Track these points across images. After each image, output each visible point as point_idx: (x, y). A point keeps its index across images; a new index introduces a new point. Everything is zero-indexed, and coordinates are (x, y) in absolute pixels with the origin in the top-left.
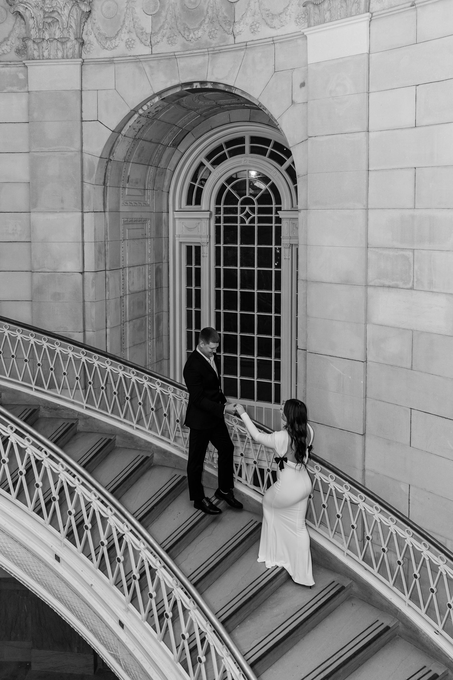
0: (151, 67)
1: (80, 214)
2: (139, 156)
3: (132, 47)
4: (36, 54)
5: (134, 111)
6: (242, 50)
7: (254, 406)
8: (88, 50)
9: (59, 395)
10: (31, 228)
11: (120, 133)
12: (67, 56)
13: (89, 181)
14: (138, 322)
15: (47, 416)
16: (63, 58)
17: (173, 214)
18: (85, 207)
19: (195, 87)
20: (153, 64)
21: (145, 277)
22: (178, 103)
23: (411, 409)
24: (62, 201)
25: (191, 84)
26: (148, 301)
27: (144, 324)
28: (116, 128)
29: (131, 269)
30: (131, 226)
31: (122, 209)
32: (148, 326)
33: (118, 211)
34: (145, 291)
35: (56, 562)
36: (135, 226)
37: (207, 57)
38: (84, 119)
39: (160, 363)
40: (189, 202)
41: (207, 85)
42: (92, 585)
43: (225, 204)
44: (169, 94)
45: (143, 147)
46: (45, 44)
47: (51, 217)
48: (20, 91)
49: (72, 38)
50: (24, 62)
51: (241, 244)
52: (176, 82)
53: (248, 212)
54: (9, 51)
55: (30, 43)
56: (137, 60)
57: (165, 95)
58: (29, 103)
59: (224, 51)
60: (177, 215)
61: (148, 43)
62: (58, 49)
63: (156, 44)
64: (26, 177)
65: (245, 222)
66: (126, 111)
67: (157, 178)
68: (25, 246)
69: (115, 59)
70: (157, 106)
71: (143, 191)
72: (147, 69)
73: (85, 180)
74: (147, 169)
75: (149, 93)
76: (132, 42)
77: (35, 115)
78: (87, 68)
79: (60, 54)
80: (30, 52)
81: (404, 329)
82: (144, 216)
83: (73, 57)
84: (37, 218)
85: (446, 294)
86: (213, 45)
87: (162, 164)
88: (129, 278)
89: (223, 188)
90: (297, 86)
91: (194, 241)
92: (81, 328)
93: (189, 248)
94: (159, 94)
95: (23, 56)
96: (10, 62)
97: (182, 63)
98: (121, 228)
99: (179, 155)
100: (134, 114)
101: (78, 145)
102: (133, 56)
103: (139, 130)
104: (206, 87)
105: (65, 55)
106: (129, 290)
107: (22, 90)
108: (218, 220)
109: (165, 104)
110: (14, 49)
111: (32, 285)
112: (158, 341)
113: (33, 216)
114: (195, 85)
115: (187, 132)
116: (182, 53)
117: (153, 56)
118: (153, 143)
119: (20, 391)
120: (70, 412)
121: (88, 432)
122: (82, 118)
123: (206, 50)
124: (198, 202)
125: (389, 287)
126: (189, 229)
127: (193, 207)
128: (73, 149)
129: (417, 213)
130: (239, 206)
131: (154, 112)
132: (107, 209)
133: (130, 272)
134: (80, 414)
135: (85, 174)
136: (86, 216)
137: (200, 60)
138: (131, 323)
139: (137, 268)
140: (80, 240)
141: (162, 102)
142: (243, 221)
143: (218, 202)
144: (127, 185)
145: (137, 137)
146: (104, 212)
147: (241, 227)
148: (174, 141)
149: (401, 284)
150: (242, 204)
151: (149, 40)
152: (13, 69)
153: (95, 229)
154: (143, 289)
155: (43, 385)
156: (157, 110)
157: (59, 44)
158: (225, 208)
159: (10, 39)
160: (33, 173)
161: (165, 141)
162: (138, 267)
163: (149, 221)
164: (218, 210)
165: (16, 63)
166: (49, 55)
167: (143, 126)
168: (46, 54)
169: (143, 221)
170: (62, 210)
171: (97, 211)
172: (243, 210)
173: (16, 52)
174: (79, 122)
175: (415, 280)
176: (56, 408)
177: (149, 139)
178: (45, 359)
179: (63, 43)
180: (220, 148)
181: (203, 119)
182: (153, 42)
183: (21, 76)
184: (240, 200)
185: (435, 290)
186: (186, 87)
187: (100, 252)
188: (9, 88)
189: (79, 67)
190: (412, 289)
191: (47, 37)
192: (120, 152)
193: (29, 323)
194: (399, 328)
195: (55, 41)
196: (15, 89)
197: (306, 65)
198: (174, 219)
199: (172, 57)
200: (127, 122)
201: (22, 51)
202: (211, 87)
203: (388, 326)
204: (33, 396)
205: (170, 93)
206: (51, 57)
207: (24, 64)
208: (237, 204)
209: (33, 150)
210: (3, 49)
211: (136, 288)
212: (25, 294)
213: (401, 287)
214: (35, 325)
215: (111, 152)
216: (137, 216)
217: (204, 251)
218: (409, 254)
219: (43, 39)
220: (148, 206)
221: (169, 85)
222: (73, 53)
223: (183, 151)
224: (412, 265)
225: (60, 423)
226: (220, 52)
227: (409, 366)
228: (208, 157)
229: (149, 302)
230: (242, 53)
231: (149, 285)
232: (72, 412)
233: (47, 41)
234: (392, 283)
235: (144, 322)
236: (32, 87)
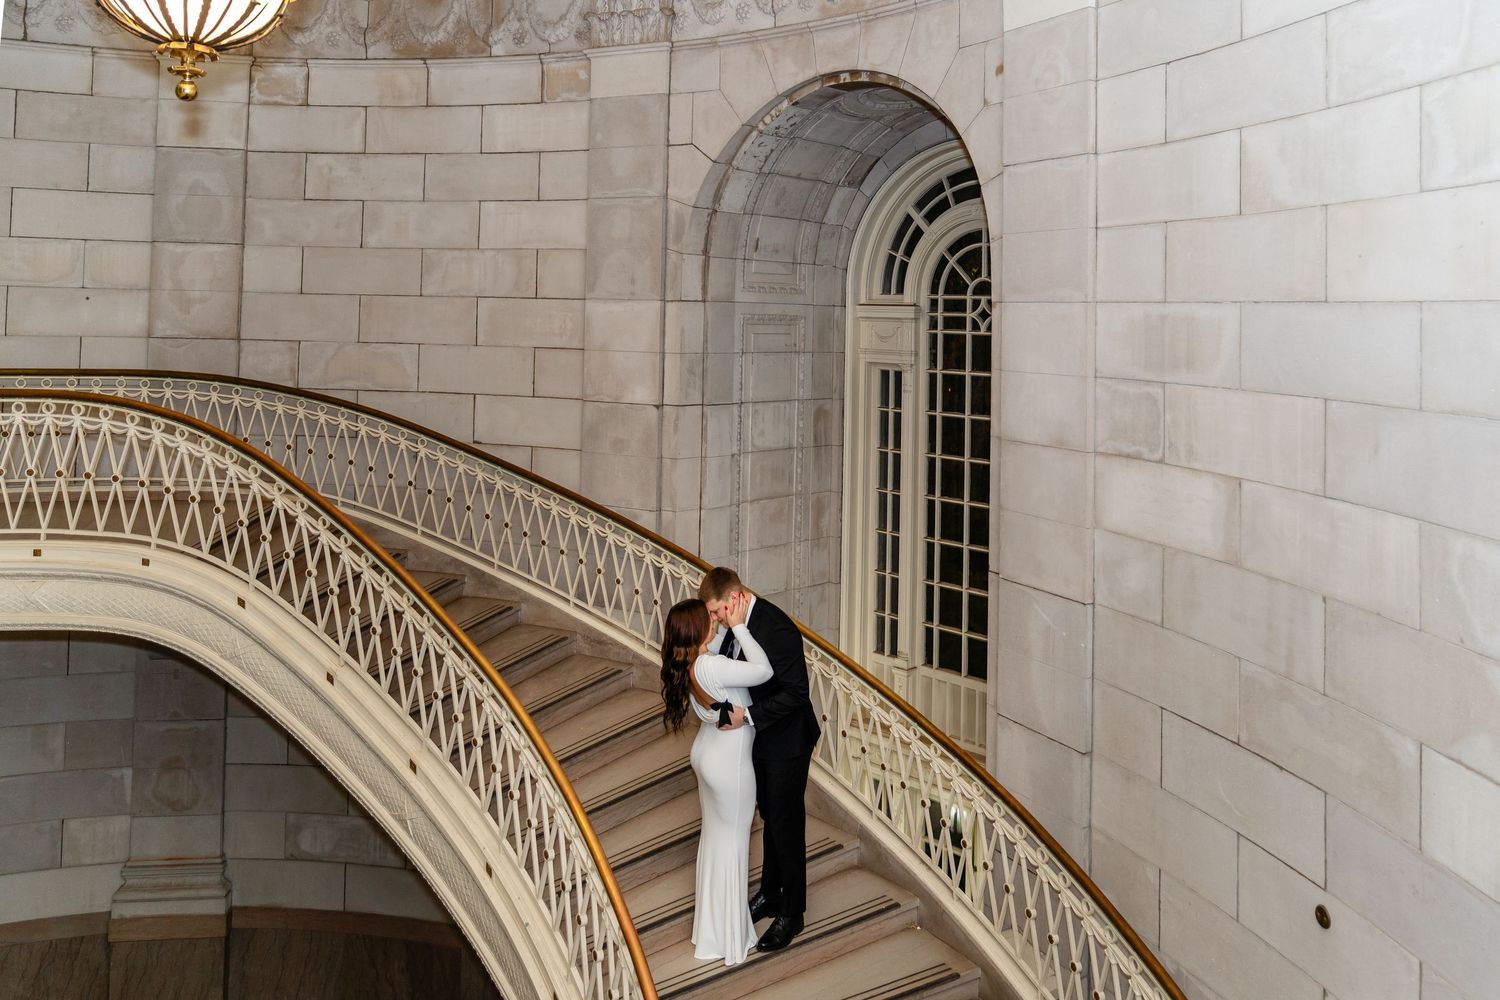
0: (774, 50)
1: (658, 304)
2: (777, 204)
3: (746, 17)
4: (603, 37)
5: (750, 127)
6: (910, 12)
7: (960, 686)
8: (680, 26)
9: (608, 619)
10: (585, 327)
11: (731, 164)
12: (648, 39)
13: (675, 248)
14: (773, 505)
15: (587, 653)
16: (642, 42)
17: (855, 310)
18: (668, 292)
19: (842, 81)
20: (776, 44)
21: (789, 423)
22: (834, 108)
23: (1162, 708)
24: (633, 281)
25: (835, 75)
26: (796, 469)
27: (786, 511)
28: (719, 156)
29: (759, 407)
30: (761, 329)
31: (739, 296)
32: (796, 515)
33: (730, 300)
34: (790, 448)
35: (486, 876)
36: (771, 329)
37: (858, 27)
38: (671, 143)
39: (819, 588)
40: (886, 290)
41: (860, 76)
42: (527, 924)
43: (946, 292)
44: (804, 95)
45: (784, 188)
46: (615, 21)
47: (617, 308)
48: (579, 99)
49: (657, 8)
50: (585, 52)
51: (973, 370)
52: (810, 74)
53: (984, 310)
54: (566, 35)
55: (594, 21)
56: (752, 39)
57: (797, 97)
58: (591, 117)
59: (881, 15)
60: (862, 312)
61: (769, 8)
62: (635, 28)
63: (781, 10)
64: (580, 240)
65: (979, 329)
66: (734, 126)
67: (821, 243)
68: (576, 356)
69: (720, 39)
70: (790, 116)
71: (791, 266)
72: (768, 52)
73: (671, 245)
74: (799, 226)
75: (769, 94)
76: (746, 9)
77: (599, 137)
78: (679, 56)
79: (637, 37)
80: (594, 36)
81: (1150, 543)
82: (791, 311)
83: (657, 40)
84: (595, 309)
85: (1212, 473)
86: (867, 7)
87: (832, 216)
88: (755, 424)
89: (943, 262)
90: (991, 72)
91: (891, 360)
92: (653, 504)
93: (885, 374)
94: (789, 94)
95: (585, 42)
96: (567, 53)
97: (820, 40)
98: (738, 332)
99: (863, 201)
100: (751, 132)
101: (658, 186)
102: (747, 33)
103: (767, 158)
104: (859, 80)
105: (645, 37)
106: (753, 445)
107: (584, 98)
108: (933, 324)
109: (805, 112)
110: (573, 33)
111: (582, 423)
112: (818, 545)
113: (589, 305)
114: (842, 76)
115: (874, 159)
116: (819, 23)
117: (776, 30)
118: (806, 180)
119: (549, 604)
120: (621, 650)
121: (646, 690)
122: (668, 141)
123: (855, 15)
124: (900, 290)
125: (1128, 456)
126: (882, 338)
127: (893, 297)
128: (650, 193)
129: (1170, 309)
130: (969, 298)
131: (787, 126)
132: (709, 298)
133: (756, 412)
134: (636, 656)
135: (671, 235)
136: (669, 306)
137: (847, 34)
138: (755, 505)
139: (772, 405)
140: (657, 348)
141: (795, 110)
142: (976, 326)
143: (934, 289)
144: (755, 256)
145: (766, 170)
146: (704, 301)
147: (974, 337)
148: (851, 175)
149: (1145, 452)
150: (974, 293)
151: (770, 4)
152: (573, 64)
153: (683, 331)
154: (786, 445)
155: (586, 596)
156: (792, 122)
157: (636, 19)
158: (946, 302)
159: (569, 16)
160: (591, 236)
161: (832, 177)
162: (776, 404)
163: (803, 321)
164: (934, 304)
165: (575, 54)
166: (622, 38)
167: (772, 151)
168: (617, 37)
169: (792, 320)
170: (633, 297)
171: (689, 299)
172: (976, 304)
173: (577, 37)
174: (663, 148)
175: (1167, 444)
176: (600, 641)
177: (794, 172)
178: (590, 552)
179: (641, 18)
180: (938, 188)
181: (900, 135)
182: (776, 7)
183: (583, 75)
184: (972, 285)
185: (1196, 466)
186: (829, 82)
187: (691, 372)
188: (565, 96)
189: (665, 56)
190: (1161, 461)
191: (620, 8)
192: (735, 197)
193: (574, 489)
194: (1142, 540)
195: (630, 16)
196: (573, 96)
197: (1003, 33)
198: (857, 320)
199: (804, 31)
200: (741, 145)
201: (584, 35)
202: (867, 80)
203: (1125, 535)
204: (568, 616)
205: (806, 92)
206: (625, 41)
207: (586, 55)
208: (964, 292)
209: (593, 195)
210: (558, 33)
211: (769, 442)
212: (572, 439)
213: (1146, 456)
214: (584, 494)
215: (718, 197)
216: (775, 310)
217: (908, 379)
218: (1156, 391)
219: (612, 14)
220: (802, 293)
221: (800, 79)
222: (657, 33)
223: (868, 193)
224: (1162, 415)
225: (601, 666)
226: (876, 17)
227: (1158, 620)
228: (920, 205)
229: (799, 470)
230: (911, 17)
231: (800, 440)
232: (625, 652)
233: (619, 16)
234: (1132, 450)
235: (787, 506)
236: (597, 92)
